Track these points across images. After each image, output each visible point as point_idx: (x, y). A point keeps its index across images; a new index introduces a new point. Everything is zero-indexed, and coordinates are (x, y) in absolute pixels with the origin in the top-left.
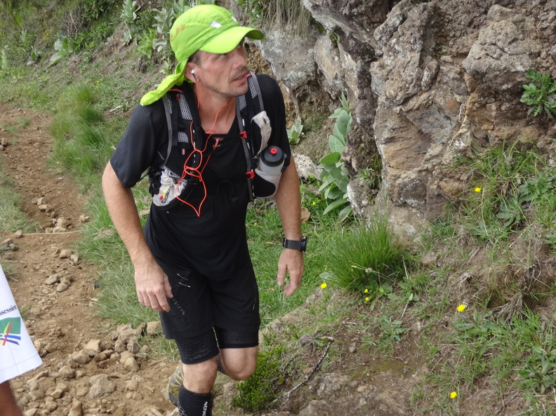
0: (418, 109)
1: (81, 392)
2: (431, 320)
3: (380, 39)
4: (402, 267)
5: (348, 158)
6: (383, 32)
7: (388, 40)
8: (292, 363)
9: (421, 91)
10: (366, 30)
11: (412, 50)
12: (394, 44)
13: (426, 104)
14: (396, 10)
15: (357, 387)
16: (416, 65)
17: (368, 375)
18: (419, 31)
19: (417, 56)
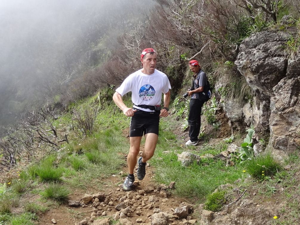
0: (288, 113)
1: (146, 199)
2: (288, 187)
3: (275, 90)
4: (276, 169)
5: (255, 137)
6: (276, 88)
7: (278, 91)
8: (229, 197)
9: (290, 107)
10: (269, 90)
11: (287, 93)
12: (281, 91)
13: (291, 111)
14: (282, 80)
15: (256, 204)
16: (289, 98)
17: (261, 202)
18: (291, 87)
19: (289, 95)
